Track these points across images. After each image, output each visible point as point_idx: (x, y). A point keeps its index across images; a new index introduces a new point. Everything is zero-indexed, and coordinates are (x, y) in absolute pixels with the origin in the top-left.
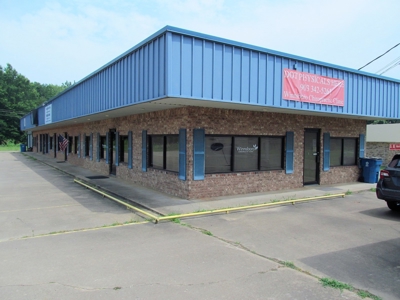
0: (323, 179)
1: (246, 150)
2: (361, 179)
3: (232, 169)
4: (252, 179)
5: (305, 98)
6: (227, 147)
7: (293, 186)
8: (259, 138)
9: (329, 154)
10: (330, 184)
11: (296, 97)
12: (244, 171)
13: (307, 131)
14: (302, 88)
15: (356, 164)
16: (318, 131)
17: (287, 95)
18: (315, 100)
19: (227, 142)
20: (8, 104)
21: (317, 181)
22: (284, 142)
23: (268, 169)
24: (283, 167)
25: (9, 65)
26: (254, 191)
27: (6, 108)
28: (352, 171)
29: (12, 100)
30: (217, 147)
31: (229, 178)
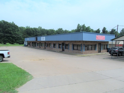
0: (101, 52)
1: (90, 47)
2: (108, 52)
3: (88, 50)
4: (91, 51)
5: (99, 39)
6: (87, 47)
7: (96, 53)
8: (92, 45)
9: (102, 47)
10: (102, 53)
11: (98, 39)
12: (90, 50)
13: (99, 44)
14: (99, 38)
15: (107, 49)
16: (100, 44)
17: (97, 39)
18: (100, 39)
19: (87, 46)
20: (12, 33)
21: (100, 52)
22: (95, 46)
23: (93, 50)
24: (95, 49)
25: (13, 22)
26: (91, 53)
27: (12, 34)
28: (106, 50)
29: (14, 32)
30: (86, 47)
31: (88, 51)
